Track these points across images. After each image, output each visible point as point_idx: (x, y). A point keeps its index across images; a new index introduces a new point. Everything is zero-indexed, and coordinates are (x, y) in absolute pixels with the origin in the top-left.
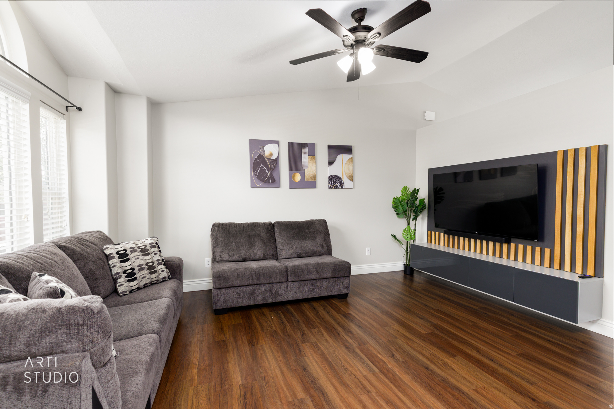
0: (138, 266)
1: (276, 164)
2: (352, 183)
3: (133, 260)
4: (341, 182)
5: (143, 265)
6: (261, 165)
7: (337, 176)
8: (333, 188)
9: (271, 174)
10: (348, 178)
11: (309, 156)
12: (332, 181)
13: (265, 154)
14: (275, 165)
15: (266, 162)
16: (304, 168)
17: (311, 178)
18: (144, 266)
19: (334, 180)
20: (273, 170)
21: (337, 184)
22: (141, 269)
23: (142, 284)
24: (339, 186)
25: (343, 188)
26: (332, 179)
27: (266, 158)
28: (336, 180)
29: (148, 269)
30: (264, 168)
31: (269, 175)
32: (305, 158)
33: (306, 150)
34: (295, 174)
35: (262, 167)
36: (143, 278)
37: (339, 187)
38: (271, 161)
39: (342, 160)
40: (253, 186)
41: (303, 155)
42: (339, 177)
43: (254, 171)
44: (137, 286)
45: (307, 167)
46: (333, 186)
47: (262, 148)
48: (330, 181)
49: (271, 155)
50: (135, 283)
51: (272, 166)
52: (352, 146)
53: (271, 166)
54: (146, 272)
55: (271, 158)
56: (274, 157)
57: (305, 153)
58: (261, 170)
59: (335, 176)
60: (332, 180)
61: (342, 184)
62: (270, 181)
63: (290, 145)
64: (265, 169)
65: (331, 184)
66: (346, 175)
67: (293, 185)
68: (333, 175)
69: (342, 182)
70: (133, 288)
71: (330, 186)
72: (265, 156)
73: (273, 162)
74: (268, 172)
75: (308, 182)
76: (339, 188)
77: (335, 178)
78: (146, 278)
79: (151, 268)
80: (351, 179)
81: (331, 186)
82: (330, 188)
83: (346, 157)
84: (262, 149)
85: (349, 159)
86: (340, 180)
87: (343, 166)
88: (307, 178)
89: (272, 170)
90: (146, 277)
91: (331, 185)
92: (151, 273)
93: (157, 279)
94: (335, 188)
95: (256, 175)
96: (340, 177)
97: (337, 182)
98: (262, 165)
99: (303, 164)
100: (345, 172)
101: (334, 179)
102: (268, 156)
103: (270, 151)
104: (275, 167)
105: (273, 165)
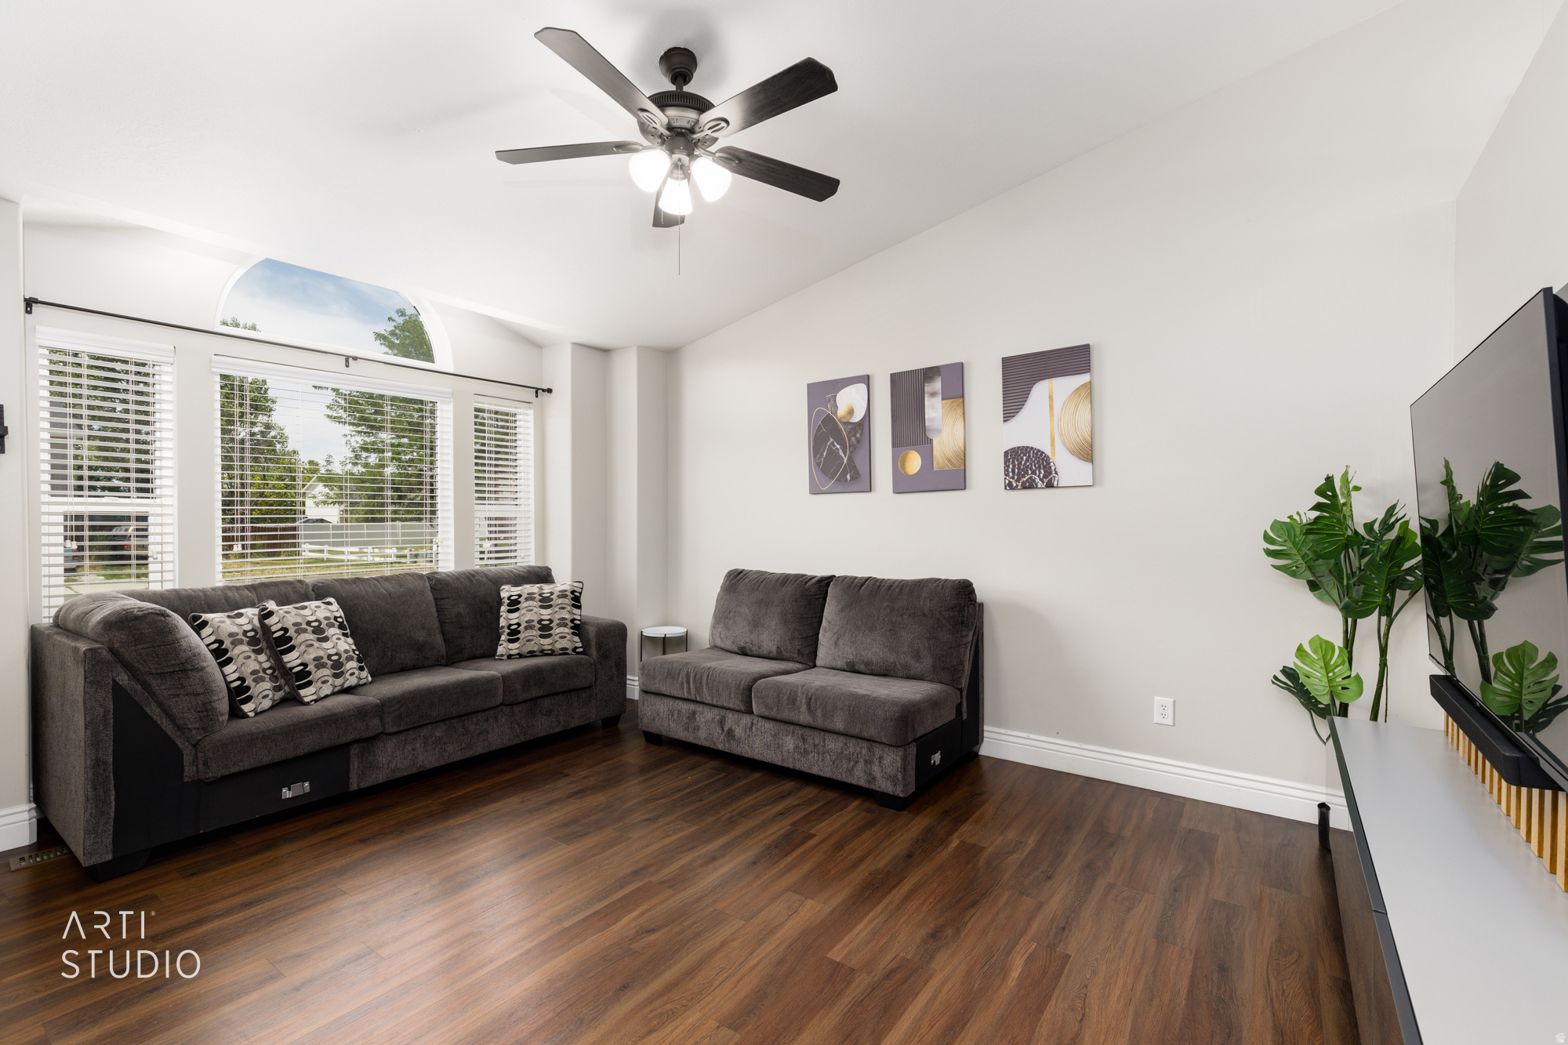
0: (526, 622)
1: (861, 435)
2: (1089, 466)
3: (524, 611)
4: (1045, 467)
5: (533, 621)
6: (829, 440)
7: (1032, 448)
8: (1017, 486)
9: (850, 459)
10: (1072, 453)
11: (945, 401)
12: (1014, 466)
13: (838, 412)
14: (858, 435)
15: (840, 431)
16: (930, 435)
17: (949, 461)
18: (535, 623)
19: (1020, 463)
20: (855, 448)
21: (1034, 473)
22: (529, 627)
23: (525, 650)
24: (1037, 480)
25: (1055, 484)
26: (1013, 459)
27: (841, 422)
28: (1027, 460)
29: (540, 629)
30: (835, 446)
31: (845, 462)
32: (933, 407)
33: (937, 385)
34: (906, 455)
35: (832, 443)
36: (528, 641)
37: (1040, 484)
38: (850, 427)
39: (1051, 398)
40: (815, 490)
41: (928, 401)
42: (1039, 451)
43: (815, 457)
44: (517, 651)
45: (939, 431)
46: (1018, 481)
47: (832, 399)
48: (1008, 466)
49: (851, 412)
50: (516, 645)
51: (853, 439)
52: (1088, 345)
53: (850, 440)
54: (536, 633)
55: (851, 421)
56: (857, 417)
57: (933, 395)
58: (830, 450)
59: (1026, 450)
60: (1013, 463)
61: (1051, 473)
62: (848, 477)
63: (895, 378)
64: (837, 449)
65: (1011, 474)
66: (1064, 444)
67: (904, 484)
68: (1019, 448)
69: (1050, 467)
70: (512, 652)
71: (1007, 482)
72: (837, 417)
73: (855, 429)
74: (843, 455)
75: (942, 472)
76: (1039, 486)
77: (1025, 455)
78: (533, 642)
79: (545, 629)
80: (1087, 453)
81: (1010, 483)
82: (1009, 486)
83: (1064, 386)
84: (832, 402)
85: (1078, 389)
86: (1043, 459)
87: (1052, 415)
88: (938, 463)
89: (852, 449)
90: (533, 640)
91: (1013, 478)
92: (542, 636)
93: (550, 647)
94: (1024, 487)
95: (818, 464)
96: (1043, 453)
97: (1031, 469)
98: (831, 440)
99: (926, 424)
100: (1061, 434)
101: (1022, 458)
102: (844, 417)
103: (850, 402)
104: (858, 441)
105: (855, 436)
